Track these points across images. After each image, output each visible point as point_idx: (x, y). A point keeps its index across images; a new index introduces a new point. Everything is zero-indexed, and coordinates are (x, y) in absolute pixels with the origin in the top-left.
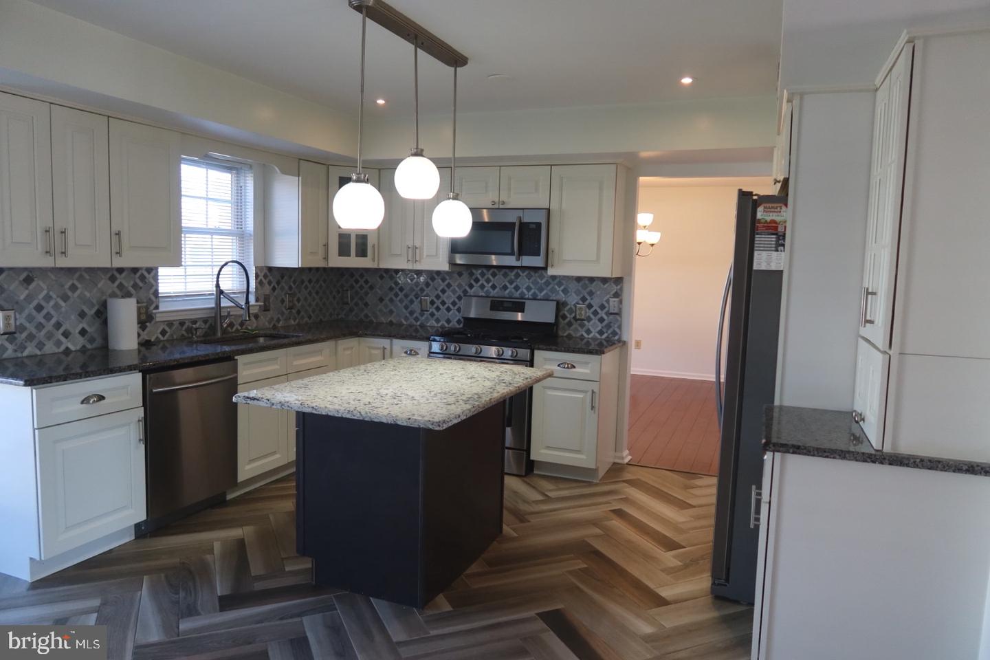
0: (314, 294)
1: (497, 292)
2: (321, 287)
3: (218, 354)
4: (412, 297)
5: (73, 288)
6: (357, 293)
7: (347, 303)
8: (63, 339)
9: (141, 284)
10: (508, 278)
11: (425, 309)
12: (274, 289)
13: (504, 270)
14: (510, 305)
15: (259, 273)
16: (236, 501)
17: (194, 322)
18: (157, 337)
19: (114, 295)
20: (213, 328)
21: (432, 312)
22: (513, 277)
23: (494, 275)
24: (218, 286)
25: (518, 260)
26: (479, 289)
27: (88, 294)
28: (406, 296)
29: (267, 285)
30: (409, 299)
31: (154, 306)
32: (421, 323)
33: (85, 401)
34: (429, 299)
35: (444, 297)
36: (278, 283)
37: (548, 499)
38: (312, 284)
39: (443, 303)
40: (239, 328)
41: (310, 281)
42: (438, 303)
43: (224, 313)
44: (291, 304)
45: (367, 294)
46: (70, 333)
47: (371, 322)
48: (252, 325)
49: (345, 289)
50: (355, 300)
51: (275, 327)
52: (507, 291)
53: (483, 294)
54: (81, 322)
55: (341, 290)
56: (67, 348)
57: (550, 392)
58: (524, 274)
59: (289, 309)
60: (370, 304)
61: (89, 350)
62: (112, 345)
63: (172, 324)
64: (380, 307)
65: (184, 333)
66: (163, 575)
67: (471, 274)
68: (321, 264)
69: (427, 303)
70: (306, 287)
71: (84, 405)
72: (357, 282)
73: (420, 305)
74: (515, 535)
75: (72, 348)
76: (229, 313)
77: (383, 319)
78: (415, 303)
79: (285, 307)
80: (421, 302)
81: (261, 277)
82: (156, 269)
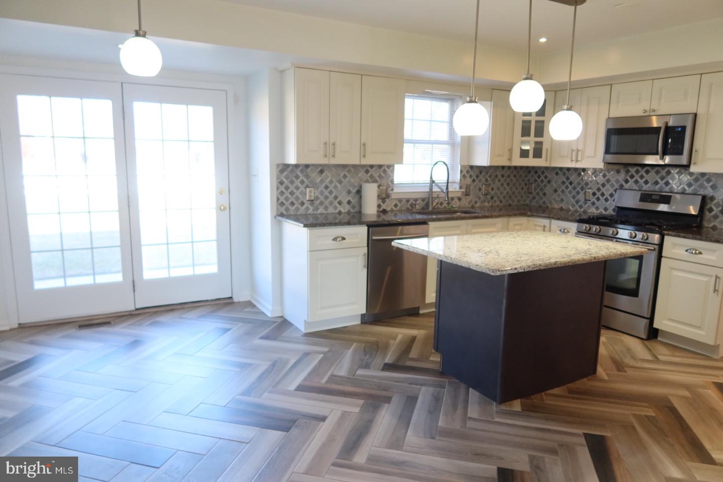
0: (505, 185)
1: (649, 187)
2: (511, 180)
3: (416, 219)
4: (578, 189)
5: (345, 176)
6: (539, 186)
7: (531, 193)
8: (338, 205)
9: (383, 175)
10: (660, 175)
11: (588, 199)
12: (474, 181)
13: (657, 168)
14: (657, 197)
15: (463, 170)
16: (424, 315)
17: (416, 200)
18: (392, 208)
19: (367, 181)
20: (427, 205)
21: (593, 201)
22: (664, 174)
23: (647, 172)
24: (431, 178)
25: (662, 158)
26: (633, 183)
27: (352, 180)
28: (574, 188)
29: (469, 178)
30: (576, 190)
31: (390, 189)
32: (584, 210)
33: (335, 239)
34: (591, 191)
35: (603, 190)
36: (477, 177)
37: (656, 360)
38: (504, 178)
39: (603, 195)
40: (447, 205)
41: (503, 176)
42: (598, 194)
43: (434, 195)
44: (486, 192)
45: (545, 186)
46: (342, 202)
47: (547, 207)
48: (456, 204)
49: (531, 182)
50: (537, 190)
51: (473, 207)
52: (658, 186)
53: (637, 189)
54: (348, 196)
55: (528, 183)
56: (340, 211)
57: (676, 273)
58: (674, 171)
59: (484, 195)
60: (547, 193)
61: (352, 213)
62: (363, 212)
63: (402, 201)
64: (554, 197)
65: (409, 207)
66: (364, 345)
67: (628, 172)
68: (507, 164)
69: (589, 195)
70: (499, 180)
71: (334, 242)
72: (539, 177)
73: (584, 196)
74: (606, 378)
75: (343, 211)
76: (438, 195)
77: (556, 206)
78: (581, 194)
79: (482, 194)
80: (585, 194)
81: (464, 172)
82: (393, 166)
